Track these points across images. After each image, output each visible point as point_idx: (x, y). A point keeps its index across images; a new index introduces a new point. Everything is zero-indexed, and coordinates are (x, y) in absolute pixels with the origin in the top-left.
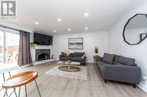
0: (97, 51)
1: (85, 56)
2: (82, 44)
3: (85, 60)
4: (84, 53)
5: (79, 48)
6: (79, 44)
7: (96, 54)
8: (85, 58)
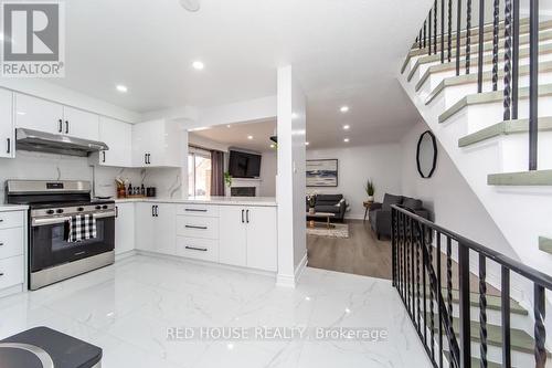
0: (371, 191)
1: (344, 202)
2: (335, 174)
3: (344, 210)
4: (341, 196)
5: (329, 183)
6: (327, 174)
7: (370, 198)
8: (345, 206)
